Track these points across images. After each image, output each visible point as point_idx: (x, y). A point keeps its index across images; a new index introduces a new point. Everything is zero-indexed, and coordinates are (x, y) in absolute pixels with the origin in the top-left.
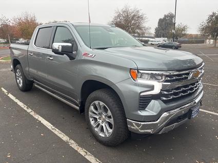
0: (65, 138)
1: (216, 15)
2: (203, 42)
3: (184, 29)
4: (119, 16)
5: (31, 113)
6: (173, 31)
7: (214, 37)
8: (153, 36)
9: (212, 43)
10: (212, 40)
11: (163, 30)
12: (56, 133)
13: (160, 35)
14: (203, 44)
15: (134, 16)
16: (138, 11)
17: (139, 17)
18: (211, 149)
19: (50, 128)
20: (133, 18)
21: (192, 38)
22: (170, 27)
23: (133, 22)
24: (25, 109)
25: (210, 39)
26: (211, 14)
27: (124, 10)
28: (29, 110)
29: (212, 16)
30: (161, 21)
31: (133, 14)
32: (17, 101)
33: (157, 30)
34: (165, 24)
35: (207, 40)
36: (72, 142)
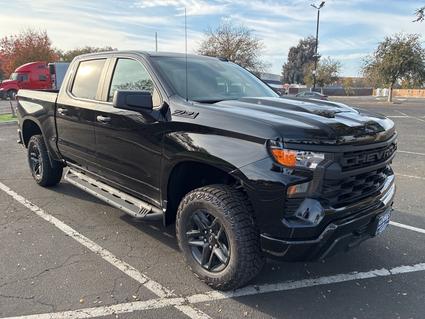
0: (94, 247)
1: (392, 42)
3: (333, 69)
4: (211, 41)
5: (38, 213)
8: (279, 79)
11: (297, 69)
12: (81, 241)
13: (292, 78)
14: (369, 97)
15: (241, 41)
19: (70, 234)
20: (238, 45)
23: (238, 52)
24: (28, 206)
25: (382, 88)
27: (221, 29)
28: (35, 208)
29: (385, 45)
30: (293, 52)
31: (238, 38)
32: (12, 193)
33: (286, 68)
34: (301, 58)
35: (378, 90)
36: (106, 252)
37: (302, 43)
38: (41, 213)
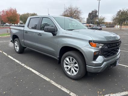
0: (48, 79)
1: (122, 11)
2: (114, 27)
3: (103, 19)
4: (66, 11)
6: (97, 20)
7: (120, 24)
8: (85, 23)
9: (119, 27)
10: (119, 26)
11: (91, 19)
12: (42, 77)
13: (89, 22)
14: (114, 28)
15: (75, 11)
16: (77, 9)
17: (78, 12)
18: (126, 84)
19: (38, 74)
20: (74, 12)
21: (107, 24)
22: (95, 18)
23: (75, 14)
24: (21, 64)
25: (117, 25)
26: (119, 11)
27: (70, 7)
28: (23, 65)
29: (119, 12)
30: (90, 14)
31: (75, 10)
32: (14, 59)
33: (88, 19)
34: (92, 16)
35: (116, 26)
36: (52, 81)
37: (92, 12)
38: (25, 66)
